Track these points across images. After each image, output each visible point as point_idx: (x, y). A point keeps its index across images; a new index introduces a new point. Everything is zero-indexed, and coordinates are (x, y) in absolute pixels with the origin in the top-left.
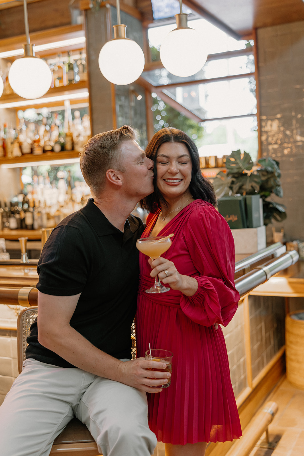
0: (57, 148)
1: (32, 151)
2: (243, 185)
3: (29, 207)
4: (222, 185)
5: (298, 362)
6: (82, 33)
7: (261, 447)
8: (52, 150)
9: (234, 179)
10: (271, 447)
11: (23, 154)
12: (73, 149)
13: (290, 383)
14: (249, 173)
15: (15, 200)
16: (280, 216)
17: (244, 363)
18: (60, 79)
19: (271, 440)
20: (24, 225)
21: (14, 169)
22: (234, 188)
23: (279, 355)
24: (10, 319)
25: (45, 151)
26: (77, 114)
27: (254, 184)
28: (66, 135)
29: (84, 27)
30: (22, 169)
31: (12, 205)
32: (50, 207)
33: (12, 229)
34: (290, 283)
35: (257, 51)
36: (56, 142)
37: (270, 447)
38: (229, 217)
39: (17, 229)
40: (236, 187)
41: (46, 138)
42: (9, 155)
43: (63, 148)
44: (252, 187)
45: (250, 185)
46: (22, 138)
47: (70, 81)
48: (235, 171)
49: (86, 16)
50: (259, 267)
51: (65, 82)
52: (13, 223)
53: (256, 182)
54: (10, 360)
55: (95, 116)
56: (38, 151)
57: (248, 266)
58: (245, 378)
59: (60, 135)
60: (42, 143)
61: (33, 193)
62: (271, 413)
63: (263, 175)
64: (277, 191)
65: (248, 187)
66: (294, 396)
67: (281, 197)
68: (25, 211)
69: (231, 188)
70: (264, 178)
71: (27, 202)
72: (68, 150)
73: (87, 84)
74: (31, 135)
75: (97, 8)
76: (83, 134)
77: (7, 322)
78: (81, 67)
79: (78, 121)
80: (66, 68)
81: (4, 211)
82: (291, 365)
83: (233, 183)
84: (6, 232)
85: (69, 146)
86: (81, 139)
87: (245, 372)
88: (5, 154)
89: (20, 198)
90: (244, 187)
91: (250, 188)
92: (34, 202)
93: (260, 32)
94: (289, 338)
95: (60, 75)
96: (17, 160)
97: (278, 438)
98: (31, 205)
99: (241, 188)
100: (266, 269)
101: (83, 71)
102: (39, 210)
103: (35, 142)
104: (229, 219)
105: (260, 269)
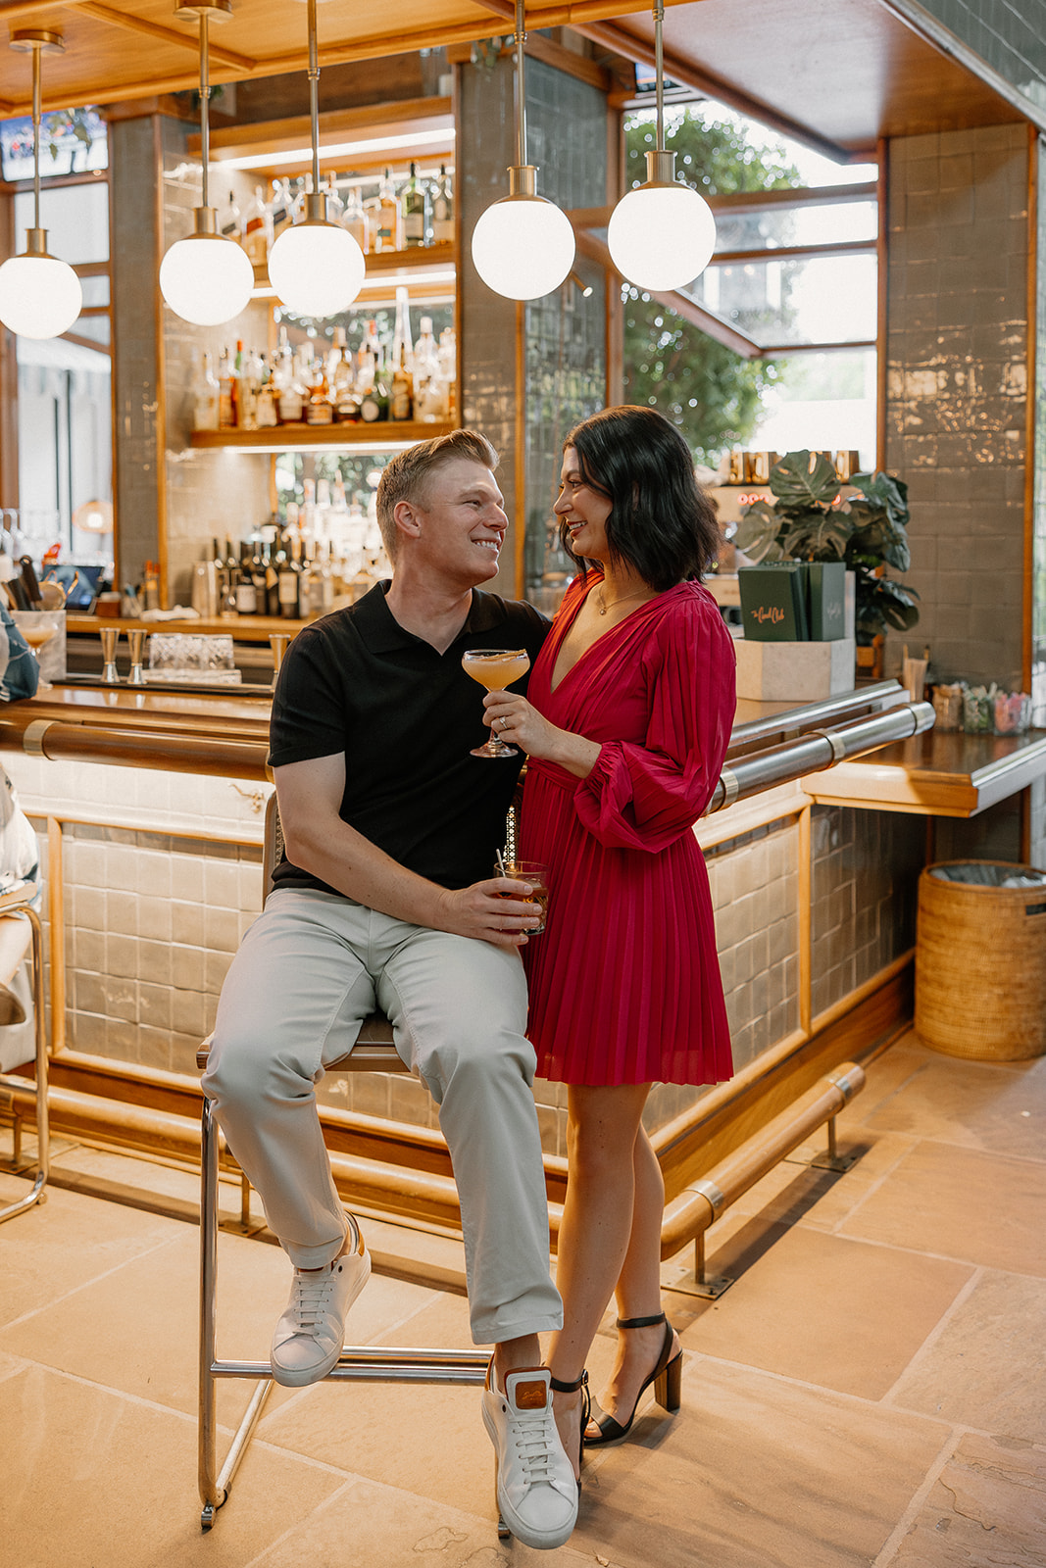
0: (371, 411)
1: (305, 415)
2: (809, 537)
3: (289, 559)
4: (762, 532)
5: (941, 985)
6: (450, 119)
7: (813, 1166)
8: (357, 416)
9: (790, 521)
10: (839, 1168)
11: (281, 422)
12: (410, 414)
13: (922, 1039)
14: (826, 506)
15: (255, 537)
16: (904, 618)
17: (793, 968)
18: (386, 233)
19: (838, 1153)
20: (274, 605)
21: (257, 457)
22: (786, 543)
23: (895, 966)
24: (241, 819)
25: (337, 417)
26: (426, 324)
27: (835, 537)
28: (395, 380)
29: (454, 107)
30: (273, 457)
31: (246, 550)
32: (343, 561)
33: (241, 614)
34: (913, 781)
35: (885, 192)
36: (368, 397)
37: (835, 1168)
38: (766, 612)
39: (253, 614)
40: (792, 540)
41: (343, 385)
42: (248, 424)
43: (384, 413)
44: (829, 541)
45: (826, 537)
46: (281, 379)
47: (412, 238)
48: (794, 501)
49: (461, 79)
50: (820, 731)
51: (400, 244)
52: (246, 599)
53: (838, 531)
54: (237, 914)
55: (469, 336)
56: (320, 417)
57: (796, 727)
58: (793, 1005)
59: (377, 379)
60: (331, 398)
61: (299, 524)
62: (845, 1087)
63: (862, 515)
64: (894, 554)
65: (819, 541)
66: (923, 1068)
67: (905, 570)
68: (279, 570)
69: (780, 541)
70: (862, 523)
71: (287, 547)
72: (395, 419)
73: (455, 250)
74: (304, 372)
75: (490, 60)
76: (438, 377)
77: (232, 826)
78: (441, 207)
79: (426, 343)
80: (402, 207)
81: (226, 564)
82: (924, 992)
83: (785, 528)
84: (229, 619)
85: (399, 408)
86: (432, 389)
87: (792, 991)
88: (234, 421)
89: (268, 535)
90: (810, 541)
91: (825, 544)
92: (303, 545)
93: (897, 145)
94: (924, 924)
95: (388, 225)
96: (264, 435)
97: (860, 1150)
98: (296, 554)
99: (803, 542)
100: (833, 737)
101: (448, 218)
102: (316, 567)
103: (312, 391)
104: (765, 617)
105: (822, 736)
